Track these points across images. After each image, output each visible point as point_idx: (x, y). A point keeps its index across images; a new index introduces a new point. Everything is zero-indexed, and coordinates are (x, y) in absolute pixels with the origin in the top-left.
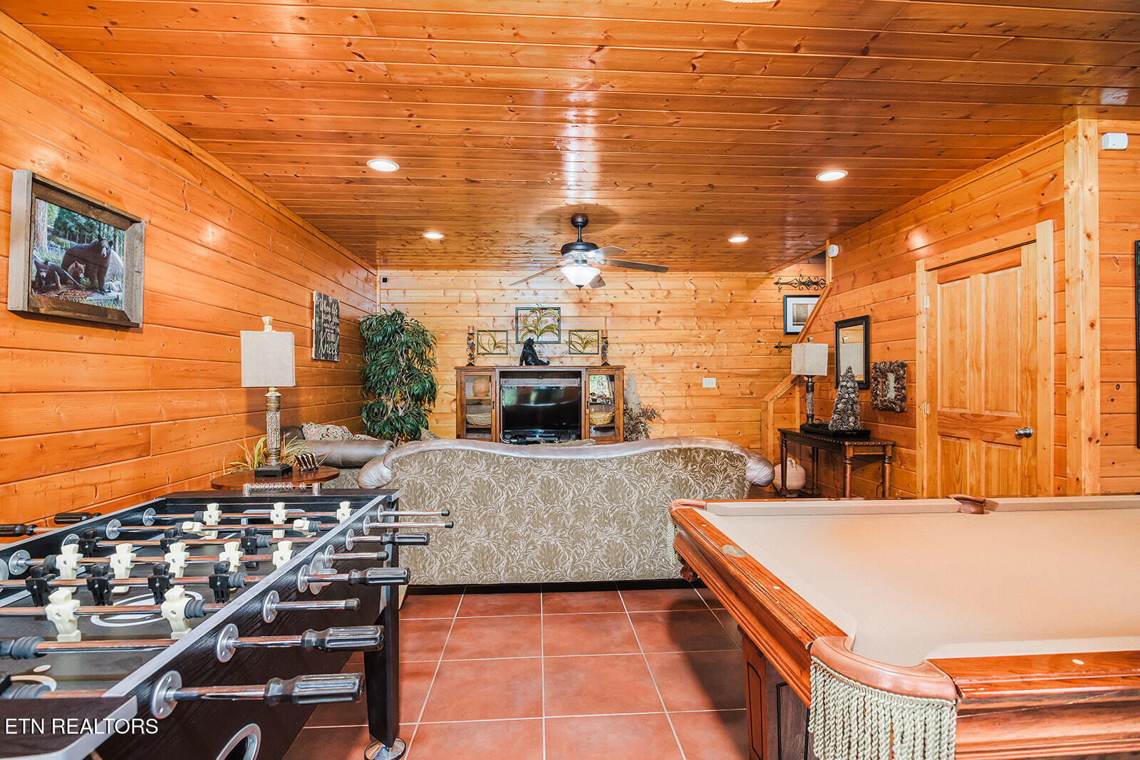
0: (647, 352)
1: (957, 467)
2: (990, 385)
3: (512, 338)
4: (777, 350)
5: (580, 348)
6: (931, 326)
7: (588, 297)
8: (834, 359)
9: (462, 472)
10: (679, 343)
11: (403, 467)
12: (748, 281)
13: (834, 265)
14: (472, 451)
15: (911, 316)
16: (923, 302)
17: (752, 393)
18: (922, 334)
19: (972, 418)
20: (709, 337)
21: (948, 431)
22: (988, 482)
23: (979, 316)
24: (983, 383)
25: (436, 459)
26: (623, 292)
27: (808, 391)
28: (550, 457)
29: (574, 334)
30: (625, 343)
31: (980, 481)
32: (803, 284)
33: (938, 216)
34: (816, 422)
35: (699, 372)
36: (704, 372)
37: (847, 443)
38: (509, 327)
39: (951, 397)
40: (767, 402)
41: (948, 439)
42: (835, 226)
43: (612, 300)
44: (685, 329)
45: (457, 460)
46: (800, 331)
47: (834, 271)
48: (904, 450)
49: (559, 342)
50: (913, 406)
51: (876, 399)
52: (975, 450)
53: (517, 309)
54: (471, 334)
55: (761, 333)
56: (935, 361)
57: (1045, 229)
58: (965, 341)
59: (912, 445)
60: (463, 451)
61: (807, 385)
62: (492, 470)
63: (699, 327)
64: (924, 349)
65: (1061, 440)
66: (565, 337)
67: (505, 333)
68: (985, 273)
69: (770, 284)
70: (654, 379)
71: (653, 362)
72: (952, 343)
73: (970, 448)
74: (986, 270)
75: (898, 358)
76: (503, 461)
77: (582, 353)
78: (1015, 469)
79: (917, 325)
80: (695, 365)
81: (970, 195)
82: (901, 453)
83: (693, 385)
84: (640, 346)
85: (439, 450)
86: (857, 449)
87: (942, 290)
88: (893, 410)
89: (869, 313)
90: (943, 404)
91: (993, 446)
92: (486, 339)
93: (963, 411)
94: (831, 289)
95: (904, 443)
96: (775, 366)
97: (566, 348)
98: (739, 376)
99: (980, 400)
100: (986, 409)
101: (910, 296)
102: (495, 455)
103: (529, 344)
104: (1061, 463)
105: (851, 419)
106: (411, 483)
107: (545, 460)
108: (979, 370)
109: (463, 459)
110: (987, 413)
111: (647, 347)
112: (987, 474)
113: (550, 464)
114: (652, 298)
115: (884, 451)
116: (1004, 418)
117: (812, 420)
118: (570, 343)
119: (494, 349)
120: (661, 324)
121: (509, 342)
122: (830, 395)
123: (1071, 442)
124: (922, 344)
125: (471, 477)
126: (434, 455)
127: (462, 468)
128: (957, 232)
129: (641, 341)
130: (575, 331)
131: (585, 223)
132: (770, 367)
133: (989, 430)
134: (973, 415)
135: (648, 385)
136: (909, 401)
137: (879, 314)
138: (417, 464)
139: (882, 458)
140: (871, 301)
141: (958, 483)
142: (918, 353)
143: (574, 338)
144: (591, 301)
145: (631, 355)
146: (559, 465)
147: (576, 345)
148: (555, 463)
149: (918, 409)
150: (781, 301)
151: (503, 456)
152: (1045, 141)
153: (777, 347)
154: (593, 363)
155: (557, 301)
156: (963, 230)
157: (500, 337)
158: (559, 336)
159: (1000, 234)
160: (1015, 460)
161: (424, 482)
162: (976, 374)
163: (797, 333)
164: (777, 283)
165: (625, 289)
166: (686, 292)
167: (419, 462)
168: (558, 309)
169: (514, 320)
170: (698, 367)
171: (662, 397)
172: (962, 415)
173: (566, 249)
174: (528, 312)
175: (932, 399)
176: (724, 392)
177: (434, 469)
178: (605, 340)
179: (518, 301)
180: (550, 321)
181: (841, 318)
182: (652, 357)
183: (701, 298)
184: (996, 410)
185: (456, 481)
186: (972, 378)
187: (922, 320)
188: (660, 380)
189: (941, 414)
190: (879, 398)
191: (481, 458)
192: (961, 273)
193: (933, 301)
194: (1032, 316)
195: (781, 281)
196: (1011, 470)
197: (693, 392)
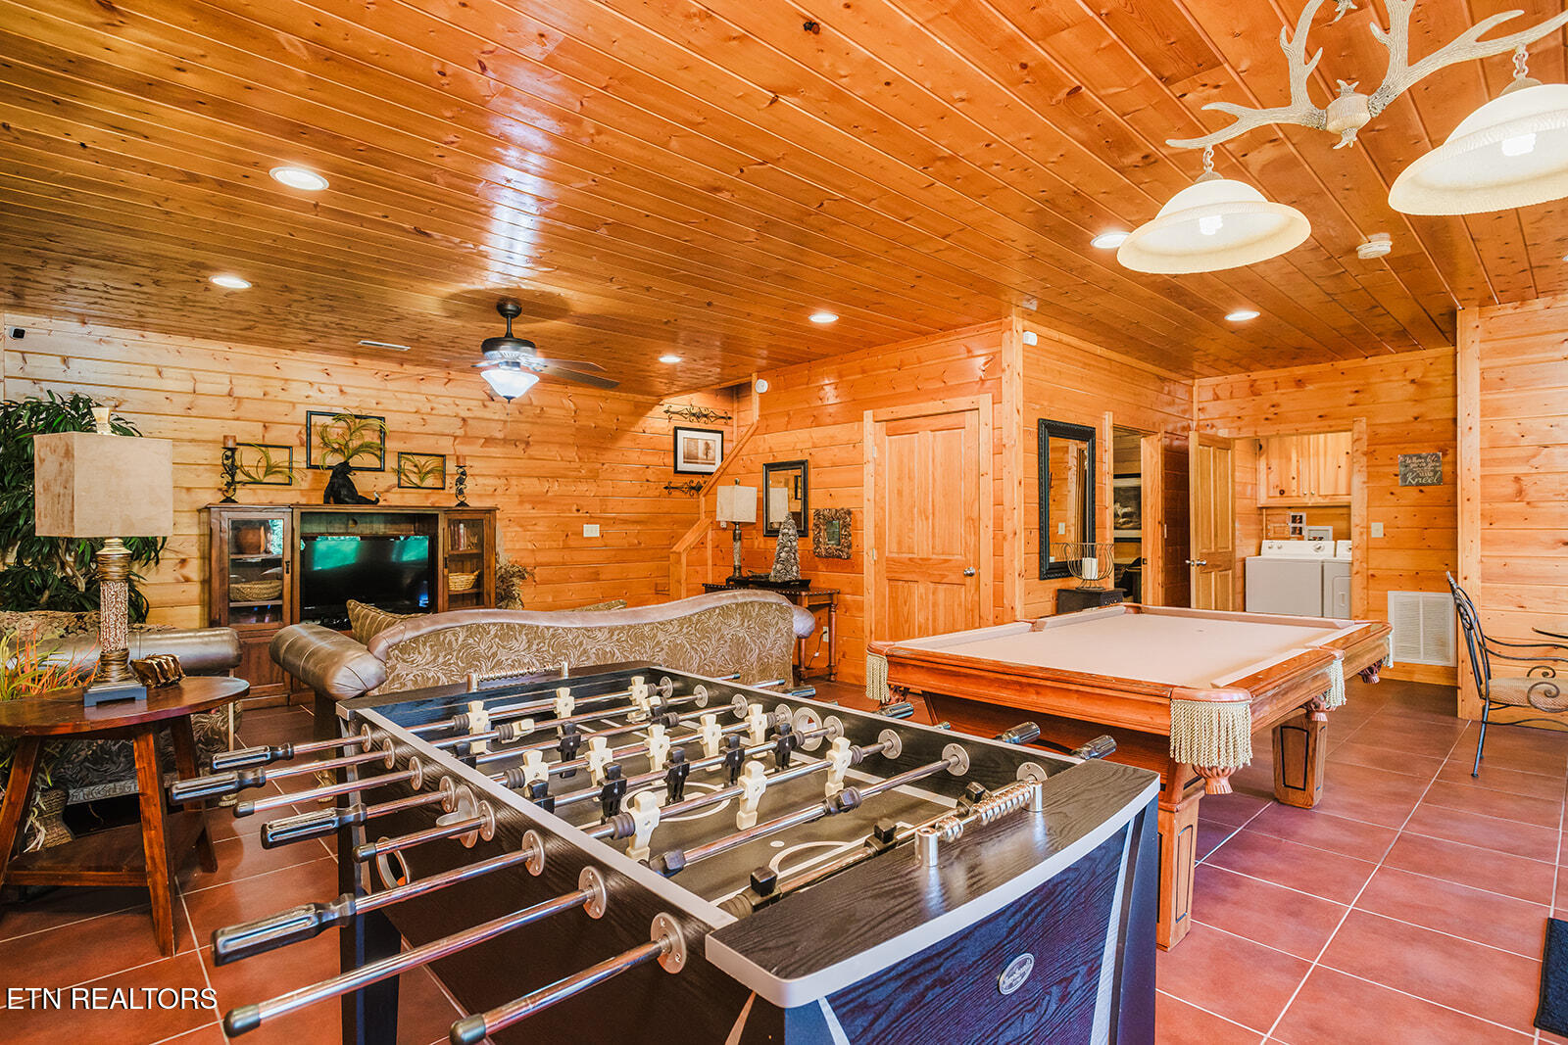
0: (514, 490)
1: (906, 609)
2: (937, 531)
3: (300, 457)
4: (666, 491)
5: (415, 479)
6: (877, 474)
7: (429, 406)
8: (764, 505)
9: (494, 655)
10: (555, 478)
11: (406, 656)
12: (637, 405)
13: (762, 402)
14: (508, 625)
15: (858, 465)
16: (870, 450)
17: (640, 543)
18: (869, 481)
19: (920, 562)
20: (591, 472)
21: (897, 576)
22: (935, 620)
23: (927, 469)
24: (930, 530)
25: (457, 640)
26: (480, 403)
27: (735, 539)
28: (605, 624)
29: (408, 459)
30: (483, 475)
31: (928, 619)
32: (694, 415)
33: (886, 371)
34: (744, 575)
35: (579, 517)
36: (585, 517)
37: (803, 593)
38: (294, 441)
39: (899, 543)
40: (679, 553)
41: (896, 583)
42: (763, 358)
43: (465, 414)
44: (562, 460)
45: (487, 638)
46: (714, 471)
47: (761, 408)
48: (848, 597)
49: (381, 470)
50: (860, 553)
51: (818, 547)
52: (924, 591)
53: (310, 414)
54: (229, 449)
55: (650, 471)
56: (883, 509)
57: (985, 401)
58: (912, 491)
59: (858, 590)
60: (495, 624)
61: (735, 532)
62: (535, 647)
63: (580, 459)
64: (872, 498)
65: (999, 577)
66: (391, 462)
67: (288, 450)
68: (932, 431)
69: (658, 410)
70: (522, 526)
71: (521, 503)
72: (900, 493)
73: (919, 590)
74: (933, 428)
75: (843, 504)
76: (548, 634)
77: (419, 487)
78: (960, 605)
79: (865, 473)
80: (575, 508)
81: (918, 358)
82: (845, 600)
83: (573, 534)
84: (503, 481)
85: (460, 626)
86: (812, 598)
87: (890, 442)
88: (839, 557)
89: (808, 458)
90: (891, 549)
91: (940, 586)
92: (248, 458)
93: (911, 556)
94: (757, 427)
95: (848, 590)
96: (665, 510)
97: (393, 479)
98: (625, 522)
99: (928, 545)
100: (933, 553)
101: (856, 444)
102: (538, 627)
103: (342, 471)
104: (998, 597)
105: (794, 568)
106: (419, 679)
107: (600, 629)
108: (927, 518)
109: (496, 636)
110: (934, 556)
111: (514, 482)
112: (934, 612)
113: (606, 633)
114: (520, 416)
115: (832, 599)
116: (950, 560)
117: (740, 572)
118: (399, 472)
119: (266, 475)
120: (532, 451)
121: (295, 465)
122: (756, 544)
123: (1007, 579)
124: (868, 491)
125: (507, 660)
126: (454, 634)
127: (495, 649)
128: (907, 389)
129: (504, 474)
130: (409, 454)
131: (517, 313)
132: (660, 511)
133: (936, 572)
134: (921, 559)
135: (513, 535)
136: (854, 548)
137: (820, 457)
138: (428, 649)
139: (829, 605)
140: (810, 445)
141: (906, 622)
142: (865, 501)
143: (407, 466)
144: (434, 412)
145: (490, 493)
146: (616, 633)
147: (411, 476)
148: (611, 631)
149: (865, 556)
150: (672, 433)
151: (548, 628)
152: (987, 327)
153: (666, 488)
154: (436, 502)
155: (380, 407)
156: (912, 388)
157: (279, 457)
158: (382, 459)
159: (949, 398)
160: (959, 597)
161: (439, 674)
162: (925, 522)
163: (711, 474)
164: (667, 412)
165: (483, 401)
166: (563, 412)
167: (431, 647)
168: (382, 419)
169: (304, 431)
170: (578, 511)
171: (533, 551)
172: (910, 559)
173: (490, 344)
174: (328, 420)
175: (879, 544)
176: (609, 542)
177: (455, 654)
178: (461, 470)
179: (311, 400)
180: (370, 437)
181: (771, 460)
182: (520, 496)
183: (582, 422)
184: (942, 554)
185: (487, 667)
186: (920, 526)
187: (869, 469)
188: (530, 528)
189: (888, 559)
190: (822, 547)
191: (520, 632)
192: (910, 429)
193: (881, 451)
194: (975, 473)
195: (671, 410)
196: (956, 606)
197: (572, 543)
